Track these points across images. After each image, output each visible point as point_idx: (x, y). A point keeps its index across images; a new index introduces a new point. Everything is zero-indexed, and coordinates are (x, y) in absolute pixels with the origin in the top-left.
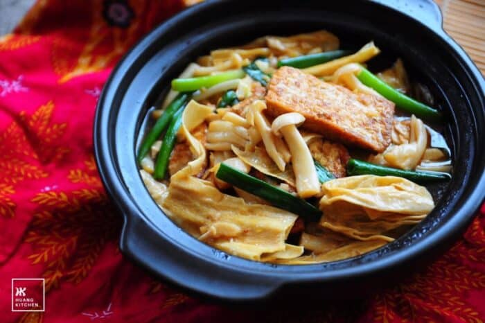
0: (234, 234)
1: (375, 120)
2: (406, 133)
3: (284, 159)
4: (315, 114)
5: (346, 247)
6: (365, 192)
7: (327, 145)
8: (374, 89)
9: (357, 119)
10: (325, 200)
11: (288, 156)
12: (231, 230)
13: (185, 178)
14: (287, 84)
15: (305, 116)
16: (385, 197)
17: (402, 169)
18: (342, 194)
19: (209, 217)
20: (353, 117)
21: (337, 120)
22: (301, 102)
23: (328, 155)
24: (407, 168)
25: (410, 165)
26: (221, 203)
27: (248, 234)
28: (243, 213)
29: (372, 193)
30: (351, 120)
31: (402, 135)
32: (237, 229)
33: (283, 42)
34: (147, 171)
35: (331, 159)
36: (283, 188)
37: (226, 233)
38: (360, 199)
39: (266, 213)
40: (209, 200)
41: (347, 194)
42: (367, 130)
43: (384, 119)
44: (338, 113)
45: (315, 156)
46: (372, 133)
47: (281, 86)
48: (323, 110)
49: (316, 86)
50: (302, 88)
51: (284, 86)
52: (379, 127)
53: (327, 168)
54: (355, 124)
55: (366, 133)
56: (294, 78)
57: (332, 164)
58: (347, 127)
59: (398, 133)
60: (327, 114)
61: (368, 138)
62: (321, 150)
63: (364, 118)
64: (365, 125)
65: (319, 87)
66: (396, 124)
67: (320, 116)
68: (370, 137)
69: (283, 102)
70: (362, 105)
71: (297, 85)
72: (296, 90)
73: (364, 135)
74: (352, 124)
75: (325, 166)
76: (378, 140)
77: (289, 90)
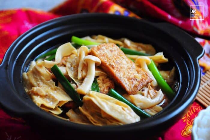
0: (42, 94)
1: (136, 79)
2: (152, 95)
3: (82, 74)
4: (108, 64)
6: (103, 101)
7: (107, 80)
8: (152, 73)
9: (127, 75)
10: (86, 97)
11: (84, 74)
12: (41, 92)
13: (41, 66)
14: (106, 48)
15: (102, 61)
16: (112, 109)
17: (135, 105)
18: (93, 97)
19: (39, 85)
20: (127, 73)
21: (117, 71)
22: (107, 57)
23: (105, 84)
24: (139, 106)
25: (141, 106)
26: (47, 82)
27: (47, 97)
28: (52, 89)
29: (107, 104)
30: (124, 74)
31: (150, 95)
32: (44, 93)
33: (131, 43)
36: (73, 85)
37: (39, 93)
38: (99, 103)
39: (60, 93)
40: (42, 77)
41: (95, 98)
42: (129, 81)
43: (141, 81)
44: (120, 69)
45: (98, 81)
46: (130, 83)
47: (103, 48)
48: (113, 64)
49: (121, 56)
50: (112, 53)
51: (105, 48)
52: (135, 83)
53: (100, 88)
54: (125, 76)
55: (127, 82)
56: (113, 48)
57: (103, 88)
58: (119, 75)
59: (149, 93)
60: (113, 66)
61: (126, 84)
62: (103, 80)
63: (132, 76)
64: (129, 79)
65: (122, 57)
66: (151, 89)
67: (110, 65)
68: (127, 84)
69: (97, 53)
70: (137, 72)
71: (111, 51)
72: (108, 52)
73: (125, 82)
74: (123, 76)
75: (100, 87)
76: (130, 87)
77: (106, 51)
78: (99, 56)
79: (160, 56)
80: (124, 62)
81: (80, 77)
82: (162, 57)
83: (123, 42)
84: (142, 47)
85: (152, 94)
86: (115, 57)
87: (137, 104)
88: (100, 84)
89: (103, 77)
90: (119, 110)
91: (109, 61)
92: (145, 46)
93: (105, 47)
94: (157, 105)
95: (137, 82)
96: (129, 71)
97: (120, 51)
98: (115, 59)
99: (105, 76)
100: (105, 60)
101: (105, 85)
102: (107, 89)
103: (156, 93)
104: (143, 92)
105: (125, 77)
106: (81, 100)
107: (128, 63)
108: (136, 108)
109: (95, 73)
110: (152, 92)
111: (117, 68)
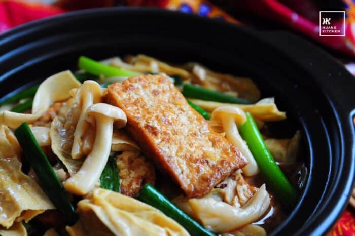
1: (208, 162)
2: (244, 198)
3: (82, 147)
4: (142, 124)
6: (123, 216)
7: (141, 160)
8: (248, 144)
9: (188, 151)
10: (84, 203)
11: (87, 146)
14: (144, 87)
15: (128, 117)
17: (201, 224)
18: (99, 204)
20: (186, 147)
21: (163, 140)
22: (143, 107)
23: (133, 170)
24: (209, 227)
25: (214, 227)
26: (5, 160)
28: (13, 178)
29: (130, 222)
30: (181, 148)
31: (239, 197)
33: (207, 74)
36: (59, 173)
38: (110, 220)
39: (29, 188)
41: (103, 207)
42: (189, 165)
43: (220, 166)
44: (171, 135)
45: (119, 163)
46: (191, 171)
47: (136, 85)
48: (155, 124)
49: (176, 105)
50: (157, 98)
51: (140, 87)
52: (205, 170)
53: (121, 181)
54: (182, 154)
55: (184, 167)
56: (159, 86)
57: (129, 180)
58: (167, 151)
59: (236, 192)
60: (156, 128)
61: (182, 172)
62: (131, 162)
63: (198, 154)
64: (190, 160)
65: (179, 107)
66: (241, 185)
67: (147, 126)
68: (184, 173)
69: (121, 97)
70: (210, 144)
71: (155, 93)
72: (148, 95)
73: (181, 167)
74: (177, 152)
75: (121, 178)
76: (192, 181)
77: (142, 93)
78: (123, 105)
79: (268, 105)
80: (183, 119)
81: (76, 152)
82: (271, 108)
83: (190, 71)
84: (231, 84)
85: (245, 195)
86: (163, 108)
87: (205, 221)
88: (122, 171)
89: (130, 154)
91: (147, 116)
92: (237, 81)
94: (253, 224)
95: (208, 169)
96: (193, 141)
97: (176, 94)
98: (163, 112)
99: (135, 151)
100: (138, 113)
101: (133, 174)
102: (137, 184)
103: (254, 193)
104: (223, 190)
105: (181, 157)
106: (73, 208)
107: (191, 122)
108: (203, 230)
109: (112, 145)
110: (244, 190)
111: (165, 133)
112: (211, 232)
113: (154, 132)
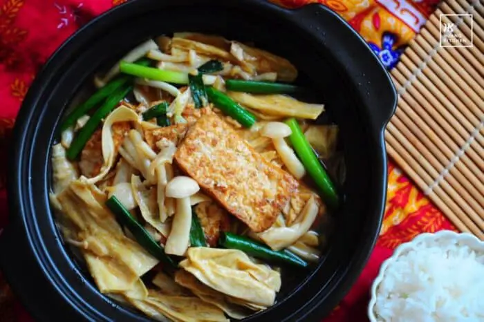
0: (101, 253)
1: (268, 201)
2: (298, 209)
3: (167, 214)
4: (211, 186)
5: (188, 298)
9: (252, 196)
10: (184, 264)
13: (82, 188)
14: (204, 141)
15: (200, 186)
17: (269, 248)
18: (197, 268)
19: (89, 228)
20: (249, 192)
21: (231, 195)
22: (208, 166)
23: (211, 217)
24: (275, 248)
26: (103, 221)
27: (112, 260)
28: (116, 239)
30: (245, 196)
31: (294, 210)
34: (64, 146)
35: (212, 222)
36: (156, 236)
39: (134, 248)
40: (93, 214)
42: (254, 210)
43: (278, 202)
44: (236, 185)
45: (200, 215)
46: (257, 215)
47: (196, 142)
48: (223, 183)
49: (232, 147)
50: (216, 148)
51: (200, 142)
52: (268, 209)
53: (203, 229)
54: (247, 201)
55: (251, 213)
56: (215, 133)
57: (210, 227)
58: (234, 203)
59: (291, 206)
60: (224, 186)
61: (251, 218)
62: (207, 211)
64: (254, 205)
65: (235, 148)
69: (188, 163)
70: (267, 177)
71: (214, 143)
72: (209, 150)
73: (248, 214)
74: (244, 201)
75: (203, 226)
76: (259, 223)
77: (203, 148)
78: (193, 174)
80: (242, 162)
81: (164, 217)
85: (298, 206)
86: (224, 159)
88: (202, 220)
89: (206, 204)
90: (245, 284)
91: (214, 175)
93: (200, 137)
95: (270, 207)
96: (254, 183)
97: (230, 133)
98: (225, 165)
100: (207, 177)
102: (217, 228)
105: (248, 205)
107: (248, 161)
110: (297, 202)
111: (232, 187)
112: (277, 252)
113: (223, 190)
